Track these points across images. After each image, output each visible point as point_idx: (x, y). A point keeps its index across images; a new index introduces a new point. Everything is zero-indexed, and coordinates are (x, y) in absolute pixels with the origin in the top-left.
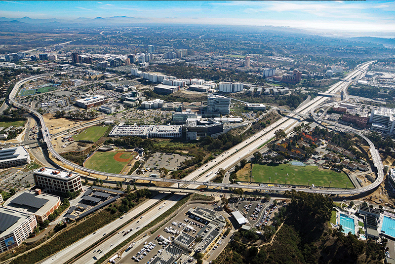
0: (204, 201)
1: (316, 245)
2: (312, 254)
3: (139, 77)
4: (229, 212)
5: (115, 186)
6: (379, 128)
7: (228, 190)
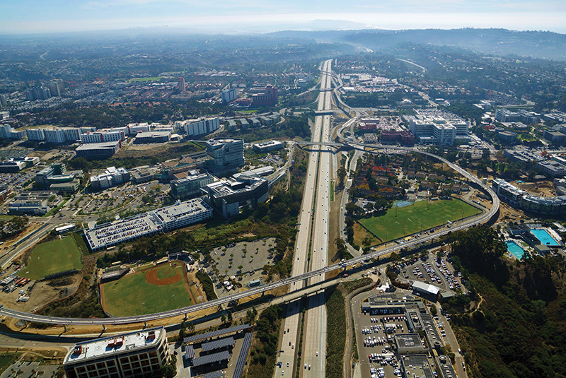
0: (364, 287)
1: (513, 282)
2: (518, 293)
3: (16, 140)
4: (406, 287)
5: (218, 322)
6: (428, 140)
7: (371, 262)
